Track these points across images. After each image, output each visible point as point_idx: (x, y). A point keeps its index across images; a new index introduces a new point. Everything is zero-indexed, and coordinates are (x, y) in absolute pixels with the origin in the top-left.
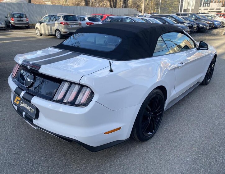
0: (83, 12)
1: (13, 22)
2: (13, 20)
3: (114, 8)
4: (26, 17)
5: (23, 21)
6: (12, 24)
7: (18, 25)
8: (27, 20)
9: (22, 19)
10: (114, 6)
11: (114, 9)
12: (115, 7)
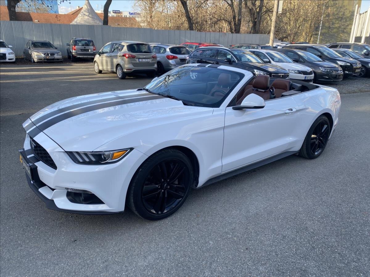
0: (184, 39)
1: (74, 52)
2: (74, 50)
3: (236, 33)
4: (93, 45)
5: (88, 50)
6: (72, 55)
7: (81, 57)
8: (94, 50)
9: (87, 47)
10: (235, 30)
11: (235, 35)
12: (237, 31)
